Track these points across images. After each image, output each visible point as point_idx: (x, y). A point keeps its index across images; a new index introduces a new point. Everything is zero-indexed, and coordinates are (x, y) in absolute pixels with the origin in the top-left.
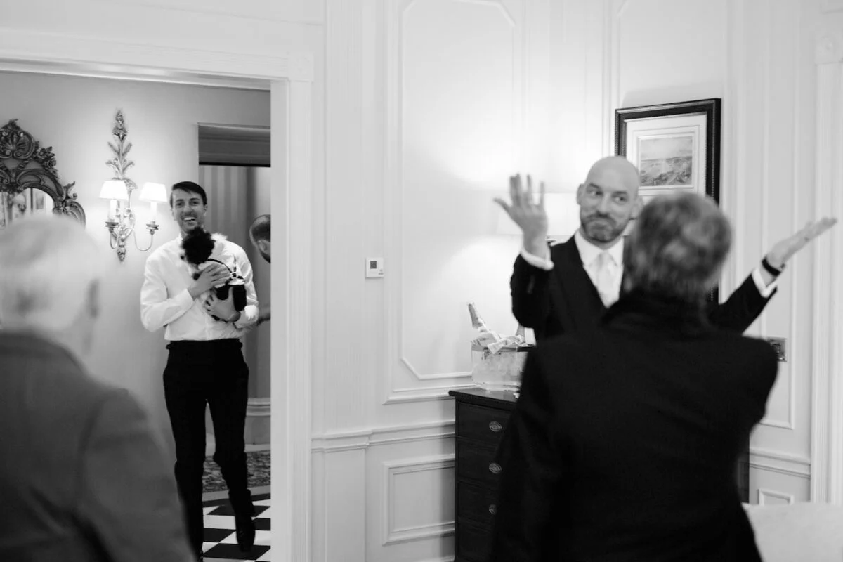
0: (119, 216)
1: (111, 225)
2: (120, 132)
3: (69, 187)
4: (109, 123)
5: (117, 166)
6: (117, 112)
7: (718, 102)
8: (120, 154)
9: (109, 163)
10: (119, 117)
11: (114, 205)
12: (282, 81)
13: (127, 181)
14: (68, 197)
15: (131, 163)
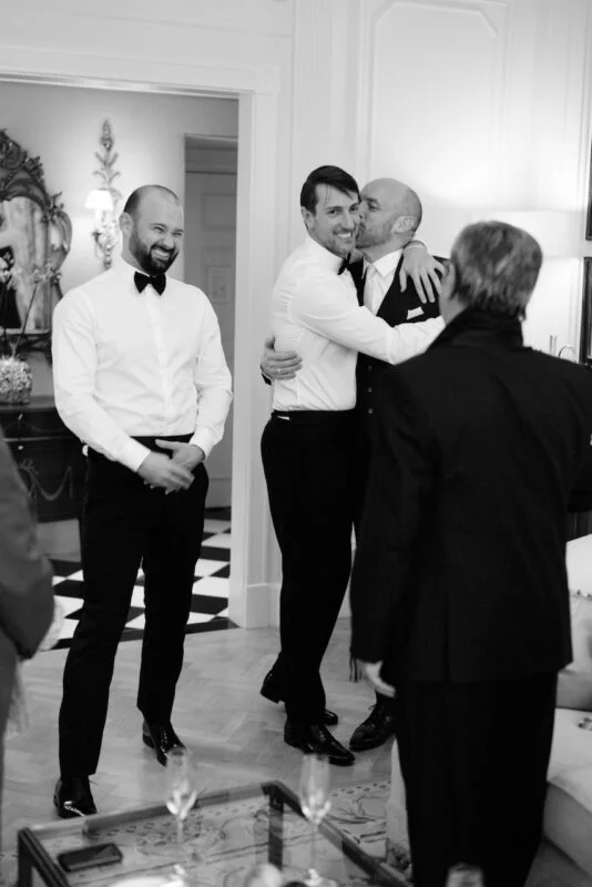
0: (105, 226)
1: (97, 235)
2: (107, 142)
3: (55, 197)
4: (95, 134)
5: (104, 177)
6: (102, 123)
8: (107, 164)
9: (96, 173)
10: (106, 126)
11: (99, 216)
12: (250, 94)
13: (113, 191)
14: (55, 207)
15: (117, 173)
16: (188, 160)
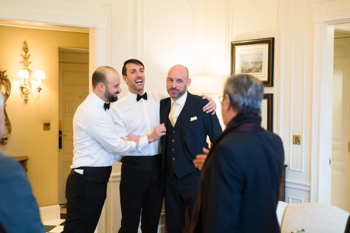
0: (25, 85)
1: (22, 88)
2: (26, 50)
3: (4, 72)
4: (21, 46)
5: (24, 64)
6: (24, 41)
7: (273, 39)
8: (26, 58)
9: (21, 62)
10: (25, 43)
11: (23, 80)
12: (94, 29)
13: (29, 70)
14: (3, 76)
15: (30, 63)
16: (60, 58)
